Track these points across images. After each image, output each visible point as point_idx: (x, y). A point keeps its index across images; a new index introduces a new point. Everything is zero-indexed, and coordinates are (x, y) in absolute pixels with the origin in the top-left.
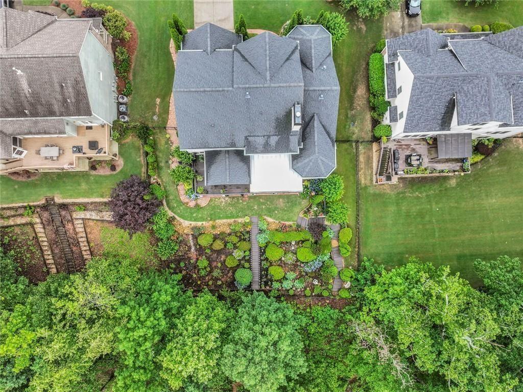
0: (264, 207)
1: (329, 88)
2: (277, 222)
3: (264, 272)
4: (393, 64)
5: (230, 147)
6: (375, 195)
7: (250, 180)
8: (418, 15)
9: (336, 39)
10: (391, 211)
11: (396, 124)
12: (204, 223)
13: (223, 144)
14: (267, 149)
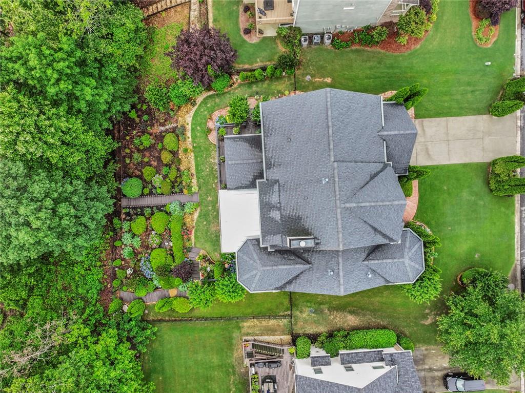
0: (210, 208)
1: (342, 281)
2: (194, 224)
3: (139, 211)
4: (382, 360)
5: (266, 162)
6: (231, 338)
7: (232, 189)
8: (447, 388)
9: (408, 289)
10: (213, 358)
11: (308, 364)
12: (190, 139)
13: (269, 154)
14: (265, 207)
